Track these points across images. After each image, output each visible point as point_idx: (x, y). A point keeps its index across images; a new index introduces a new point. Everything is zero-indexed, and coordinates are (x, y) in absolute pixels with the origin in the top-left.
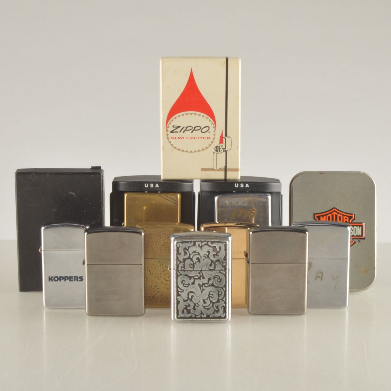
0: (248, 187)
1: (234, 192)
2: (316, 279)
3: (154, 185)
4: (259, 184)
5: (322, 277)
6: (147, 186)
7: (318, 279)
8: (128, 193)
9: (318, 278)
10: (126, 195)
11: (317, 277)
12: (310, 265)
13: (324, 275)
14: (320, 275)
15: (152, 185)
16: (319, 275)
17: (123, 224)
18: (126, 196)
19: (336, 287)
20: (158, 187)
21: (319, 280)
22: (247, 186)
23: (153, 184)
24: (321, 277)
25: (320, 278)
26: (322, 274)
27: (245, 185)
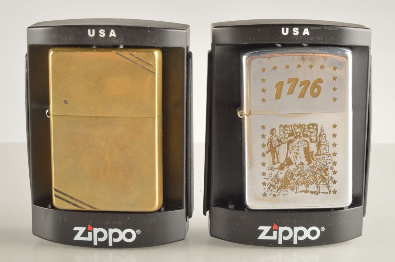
0: (308, 34)
1: (279, 45)
3: (107, 33)
4: (330, 29)
6: (93, 35)
8: (55, 49)
10: (51, 53)
15: (102, 34)
17: (47, 111)
18: (52, 55)
20: (115, 35)
22: (306, 32)
23: (104, 31)
27: (301, 31)
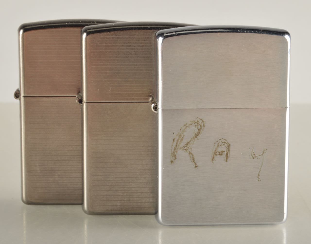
2: (213, 159)
5: (227, 154)
7: (217, 158)
9: (218, 156)
11: (215, 154)
12: (199, 127)
13: (231, 148)
14: (223, 148)
16: (220, 149)
19: (259, 175)
21: (220, 159)
24: (225, 153)
25: (224, 156)
26: (229, 146)
